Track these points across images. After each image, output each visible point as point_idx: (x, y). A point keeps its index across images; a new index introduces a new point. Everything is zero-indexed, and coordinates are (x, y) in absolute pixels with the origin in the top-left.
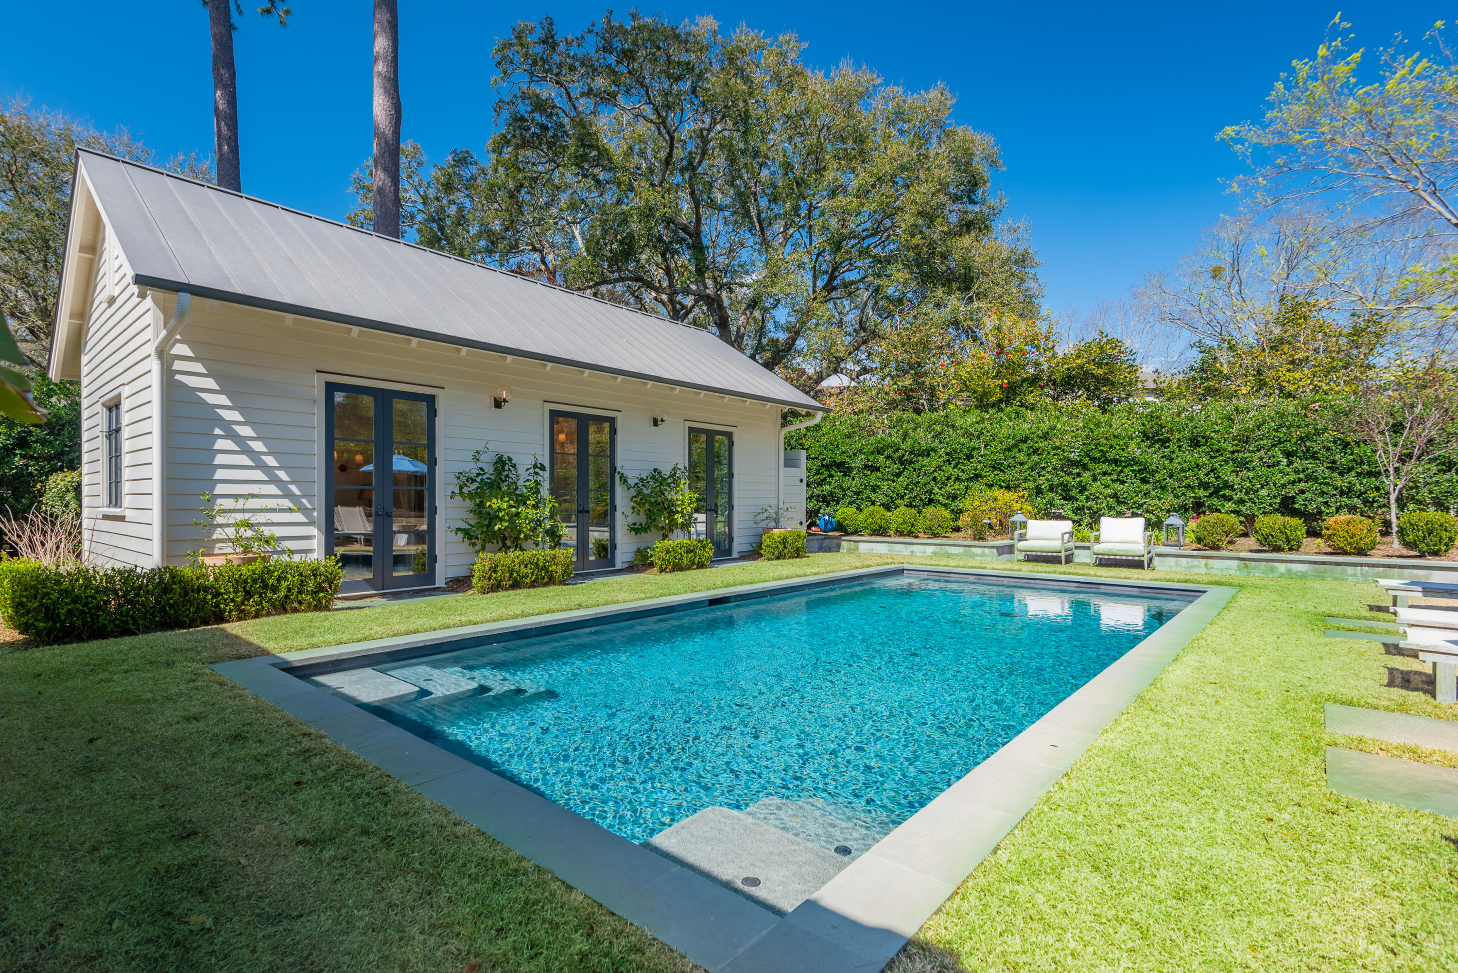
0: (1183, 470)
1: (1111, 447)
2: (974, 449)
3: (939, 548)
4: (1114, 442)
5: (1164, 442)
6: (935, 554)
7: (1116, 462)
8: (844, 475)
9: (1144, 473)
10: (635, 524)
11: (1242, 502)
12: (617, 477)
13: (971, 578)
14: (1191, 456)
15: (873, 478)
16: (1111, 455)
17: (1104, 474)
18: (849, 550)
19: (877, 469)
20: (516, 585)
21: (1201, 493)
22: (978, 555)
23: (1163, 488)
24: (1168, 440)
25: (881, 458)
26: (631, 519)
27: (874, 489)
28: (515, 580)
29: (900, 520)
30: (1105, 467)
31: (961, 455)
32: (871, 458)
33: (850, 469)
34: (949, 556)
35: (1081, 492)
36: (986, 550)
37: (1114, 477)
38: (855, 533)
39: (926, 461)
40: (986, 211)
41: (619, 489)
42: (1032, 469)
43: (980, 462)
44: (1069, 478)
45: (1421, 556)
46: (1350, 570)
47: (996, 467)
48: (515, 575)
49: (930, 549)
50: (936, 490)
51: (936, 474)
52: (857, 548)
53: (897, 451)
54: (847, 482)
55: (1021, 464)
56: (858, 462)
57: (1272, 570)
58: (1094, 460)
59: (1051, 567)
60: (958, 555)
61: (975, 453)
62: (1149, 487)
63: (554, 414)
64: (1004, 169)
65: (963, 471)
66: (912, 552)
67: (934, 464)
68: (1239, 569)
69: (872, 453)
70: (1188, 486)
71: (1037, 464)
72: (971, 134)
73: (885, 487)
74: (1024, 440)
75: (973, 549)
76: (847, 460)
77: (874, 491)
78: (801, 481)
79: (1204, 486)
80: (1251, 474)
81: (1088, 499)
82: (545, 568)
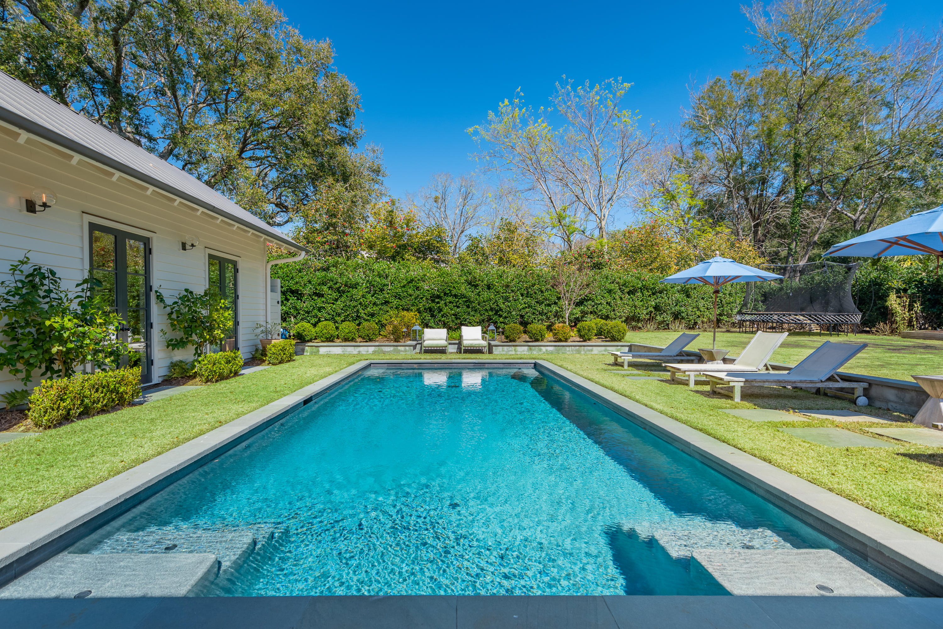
0: (484, 302)
1: (454, 287)
2: (384, 285)
3: (377, 348)
4: (455, 285)
5: (476, 286)
6: (374, 352)
7: (455, 296)
8: (298, 299)
9: (468, 302)
10: (171, 340)
11: (506, 317)
12: (153, 296)
13: (415, 366)
14: (486, 295)
15: (319, 302)
16: (454, 292)
17: (450, 302)
18: (312, 353)
19: (322, 296)
20: (86, 413)
21: (491, 313)
22: (402, 351)
23: (476, 311)
24: (478, 285)
25: (325, 288)
26: (169, 336)
27: (320, 310)
28: (86, 407)
29: (347, 331)
30: (450, 299)
31: (377, 289)
32: (318, 288)
33: (302, 295)
34: (384, 353)
35: (439, 312)
36: (407, 348)
37: (455, 304)
38: (310, 341)
39: (354, 291)
40: (352, 133)
41: (155, 308)
42: (416, 298)
43: (388, 293)
44: (433, 304)
45: (584, 341)
46: (568, 348)
47: (398, 297)
48: (86, 401)
49: (371, 349)
50: (361, 311)
51: (361, 300)
52: (318, 351)
53: (336, 283)
54: (299, 304)
55: (411, 295)
56: (307, 291)
57: (540, 350)
58: (445, 294)
59: (438, 356)
60: (388, 352)
61: (385, 288)
62: (470, 310)
63: (93, 227)
64: (363, 111)
65: (377, 298)
66: (359, 352)
67: (361, 293)
68: (528, 351)
69: (319, 285)
70: (486, 310)
71: (418, 295)
72: (346, 80)
73: (328, 307)
74: (412, 281)
75: (399, 348)
76: (301, 288)
77: (319, 310)
78: (278, 302)
79: (492, 309)
80: (509, 304)
81: (442, 316)
82: (115, 390)
